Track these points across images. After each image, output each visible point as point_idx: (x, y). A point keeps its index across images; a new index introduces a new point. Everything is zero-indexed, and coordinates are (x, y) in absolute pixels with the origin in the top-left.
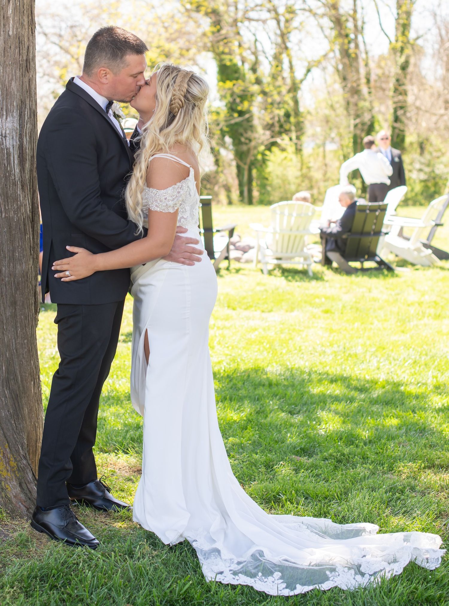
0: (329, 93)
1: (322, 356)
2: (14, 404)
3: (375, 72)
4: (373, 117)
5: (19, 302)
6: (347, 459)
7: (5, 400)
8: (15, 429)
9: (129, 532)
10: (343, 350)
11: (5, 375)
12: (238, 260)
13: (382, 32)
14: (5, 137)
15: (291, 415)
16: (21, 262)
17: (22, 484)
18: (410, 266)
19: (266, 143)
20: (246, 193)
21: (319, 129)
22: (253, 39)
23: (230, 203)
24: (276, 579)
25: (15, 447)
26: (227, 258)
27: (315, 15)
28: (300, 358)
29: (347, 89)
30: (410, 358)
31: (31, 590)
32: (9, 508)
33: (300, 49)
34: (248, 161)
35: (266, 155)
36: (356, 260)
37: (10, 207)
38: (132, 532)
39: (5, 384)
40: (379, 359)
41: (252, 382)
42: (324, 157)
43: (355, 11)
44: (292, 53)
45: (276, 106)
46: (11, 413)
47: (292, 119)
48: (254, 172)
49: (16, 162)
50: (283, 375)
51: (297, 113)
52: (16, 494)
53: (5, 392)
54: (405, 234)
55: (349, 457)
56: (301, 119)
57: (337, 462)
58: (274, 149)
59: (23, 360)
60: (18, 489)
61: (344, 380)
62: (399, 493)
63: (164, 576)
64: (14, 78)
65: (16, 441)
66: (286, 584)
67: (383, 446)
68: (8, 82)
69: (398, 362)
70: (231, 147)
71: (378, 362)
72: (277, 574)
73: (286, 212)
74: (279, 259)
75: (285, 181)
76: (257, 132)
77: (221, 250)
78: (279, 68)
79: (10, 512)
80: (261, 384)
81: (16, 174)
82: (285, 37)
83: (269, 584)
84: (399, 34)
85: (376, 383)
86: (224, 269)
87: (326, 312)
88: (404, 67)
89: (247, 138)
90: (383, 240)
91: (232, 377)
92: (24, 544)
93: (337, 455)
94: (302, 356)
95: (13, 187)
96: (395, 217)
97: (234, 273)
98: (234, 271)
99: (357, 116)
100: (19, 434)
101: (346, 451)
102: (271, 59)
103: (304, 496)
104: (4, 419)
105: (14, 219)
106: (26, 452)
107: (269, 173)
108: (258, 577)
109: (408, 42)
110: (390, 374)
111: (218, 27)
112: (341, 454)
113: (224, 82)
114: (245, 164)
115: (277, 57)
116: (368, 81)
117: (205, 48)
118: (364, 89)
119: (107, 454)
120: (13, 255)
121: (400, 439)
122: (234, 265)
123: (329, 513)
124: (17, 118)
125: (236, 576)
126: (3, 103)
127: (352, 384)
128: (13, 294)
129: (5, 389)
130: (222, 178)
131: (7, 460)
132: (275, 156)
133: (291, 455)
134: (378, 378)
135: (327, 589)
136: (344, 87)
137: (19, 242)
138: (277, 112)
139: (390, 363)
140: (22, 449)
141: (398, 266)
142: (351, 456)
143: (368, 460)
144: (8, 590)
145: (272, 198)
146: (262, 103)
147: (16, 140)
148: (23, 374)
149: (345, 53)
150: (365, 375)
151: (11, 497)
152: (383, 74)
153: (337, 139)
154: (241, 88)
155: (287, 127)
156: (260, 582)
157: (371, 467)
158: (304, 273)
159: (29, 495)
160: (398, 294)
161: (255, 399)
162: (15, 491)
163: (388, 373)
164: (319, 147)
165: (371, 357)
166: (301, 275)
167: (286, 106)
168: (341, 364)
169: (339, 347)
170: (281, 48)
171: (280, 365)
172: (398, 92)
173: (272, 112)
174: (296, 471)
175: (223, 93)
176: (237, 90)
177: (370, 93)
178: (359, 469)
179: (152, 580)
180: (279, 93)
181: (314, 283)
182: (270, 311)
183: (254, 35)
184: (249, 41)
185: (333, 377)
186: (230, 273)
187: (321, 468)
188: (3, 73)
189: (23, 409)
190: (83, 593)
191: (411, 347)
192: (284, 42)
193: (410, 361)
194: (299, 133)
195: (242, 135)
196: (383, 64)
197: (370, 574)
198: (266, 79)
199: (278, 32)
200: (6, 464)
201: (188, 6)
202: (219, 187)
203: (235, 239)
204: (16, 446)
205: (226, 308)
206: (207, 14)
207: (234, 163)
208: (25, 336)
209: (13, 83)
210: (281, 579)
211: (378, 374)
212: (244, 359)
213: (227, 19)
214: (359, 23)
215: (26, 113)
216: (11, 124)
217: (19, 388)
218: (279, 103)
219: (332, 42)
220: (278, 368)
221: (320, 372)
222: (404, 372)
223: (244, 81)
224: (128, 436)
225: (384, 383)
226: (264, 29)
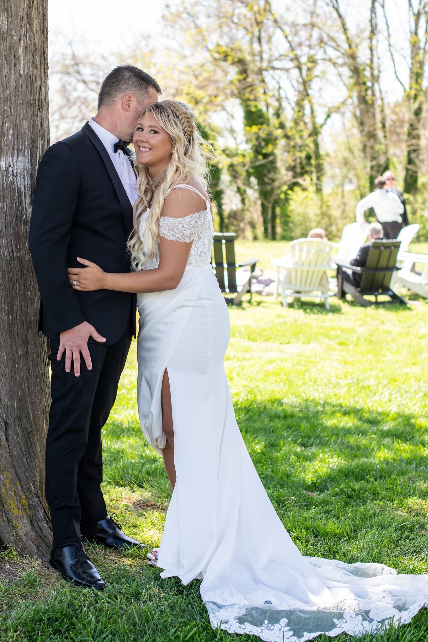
0: (347, 136)
1: (337, 388)
2: (26, 442)
3: (390, 117)
4: (388, 160)
5: (31, 341)
6: (357, 494)
7: (17, 438)
8: (27, 467)
9: (138, 571)
10: (357, 382)
11: (17, 414)
12: (259, 293)
13: (397, 79)
14: (17, 176)
15: (304, 447)
16: (32, 301)
17: (33, 522)
18: (421, 300)
19: (289, 183)
20: (270, 230)
21: (337, 171)
22: (277, 86)
23: (255, 238)
24: (283, 626)
25: (26, 485)
26: (249, 291)
27: (334, 64)
28: (315, 390)
29: (364, 133)
30: (420, 391)
31: (35, 635)
32: (20, 546)
33: (320, 96)
34: (272, 200)
35: (289, 195)
36: (370, 293)
37: (21, 246)
38: (141, 571)
39: (17, 422)
40: (390, 391)
41: (268, 414)
42: (343, 196)
43: (372, 60)
44: (314, 101)
45: (298, 148)
46: (23, 451)
47: (313, 162)
48: (278, 210)
49: (27, 201)
50: (298, 407)
51: (318, 156)
52: (26, 532)
53: (16, 430)
54: (417, 269)
55: (359, 492)
56: (321, 161)
57: (348, 498)
58: (296, 189)
59: (35, 398)
60: (29, 527)
61: (356, 412)
62: (409, 532)
63: (169, 620)
64: (25, 117)
65: (28, 479)
66: (293, 632)
67: (393, 482)
68: (19, 121)
69: (409, 395)
70: (256, 187)
71: (390, 394)
72: (284, 621)
73: (305, 249)
74: (299, 292)
75: (305, 219)
76: (279, 173)
77: (243, 284)
78: (301, 114)
79: (21, 550)
80: (276, 416)
81: (27, 214)
82: (307, 85)
83: (276, 632)
84: (414, 82)
85: (388, 415)
86: (247, 302)
87: (341, 344)
88: (418, 113)
89: (270, 179)
90: (396, 275)
91: (249, 408)
92: (32, 584)
93: (348, 491)
94: (317, 387)
95: (24, 226)
96: (408, 253)
97: (255, 306)
98: (255, 304)
99: (373, 158)
100: (31, 472)
101: (357, 486)
102: (294, 105)
103: (314, 534)
104: (16, 457)
105: (26, 259)
106: (38, 490)
107: (292, 211)
108: (264, 625)
109: (421, 90)
110: (402, 406)
111: (244, 75)
112: (352, 490)
113: (250, 126)
114: (269, 202)
115: (299, 104)
116: (384, 126)
117: (233, 95)
118: (380, 134)
119: (123, 487)
120: (25, 294)
121: (410, 474)
122: (256, 298)
123: (338, 553)
124: (28, 158)
125: (242, 625)
126: (14, 142)
127: (365, 416)
128: (25, 333)
129: (17, 427)
130: (247, 216)
131: (18, 498)
132: (297, 195)
133: (302, 491)
134: (389, 411)
135: (334, 636)
136: (362, 131)
137: (31, 281)
138: (298, 154)
139: (402, 396)
140: (34, 487)
141: (410, 299)
142: (361, 492)
143: (378, 496)
144: (12, 634)
145: (293, 235)
146: (285, 146)
147: (28, 180)
148: (36, 412)
149: (363, 100)
150: (377, 407)
151: (21, 535)
152: (398, 119)
153: (355, 180)
154: (266, 132)
155: (308, 168)
156: (266, 631)
157: (381, 503)
158: (321, 307)
159: (40, 533)
160: (410, 327)
161: (270, 431)
162: (26, 529)
163: (399, 406)
164: (338, 187)
165: (383, 389)
166: (318, 308)
167: (307, 149)
168: (354, 396)
169: (353, 379)
170: (303, 95)
171: (296, 396)
172: (411, 136)
173: (294, 155)
174: (307, 507)
175: (249, 137)
176: (263, 135)
177: (385, 137)
178: (369, 505)
179: (157, 625)
180: (301, 137)
181: (330, 315)
182: (288, 343)
183: (278, 82)
184: (274, 88)
185: (346, 410)
186: (252, 305)
187: (332, 504)
188: (14, 112)
189: (35, 446)
190: (87, 638)
191: (422, 380)
192: (306, 90)
193: (421, 394)
194: (319, 174)
195: (265, 175)
196: (397, 110)
197: (378, 620)
198: (289, 124)
199: (301, 80)
200: (17, 502)
201: (217, 56)
202: (245, 224)
203: (257, 272)
204: (28, 484)
205: (247, 340)
206: (233, 63)
207: (259, 202)
208: (37, 374)
209: (24, 122)
210: (287, 626)
211: (389, 406)
212: (261, 390)
213: (252, 67)
214: (376, 73)
215: (38, 152)
216: (23, 163)
217: (31, 425)
218: (301, 146)
219: (350, 90)
220: (293, 400)
221: (334, 404)
222: (415, 404)
223: (268, 125)
224: (144, 469)
225: (396, 416)
226: (288, 78)
